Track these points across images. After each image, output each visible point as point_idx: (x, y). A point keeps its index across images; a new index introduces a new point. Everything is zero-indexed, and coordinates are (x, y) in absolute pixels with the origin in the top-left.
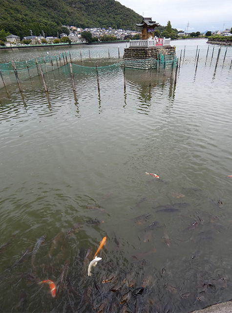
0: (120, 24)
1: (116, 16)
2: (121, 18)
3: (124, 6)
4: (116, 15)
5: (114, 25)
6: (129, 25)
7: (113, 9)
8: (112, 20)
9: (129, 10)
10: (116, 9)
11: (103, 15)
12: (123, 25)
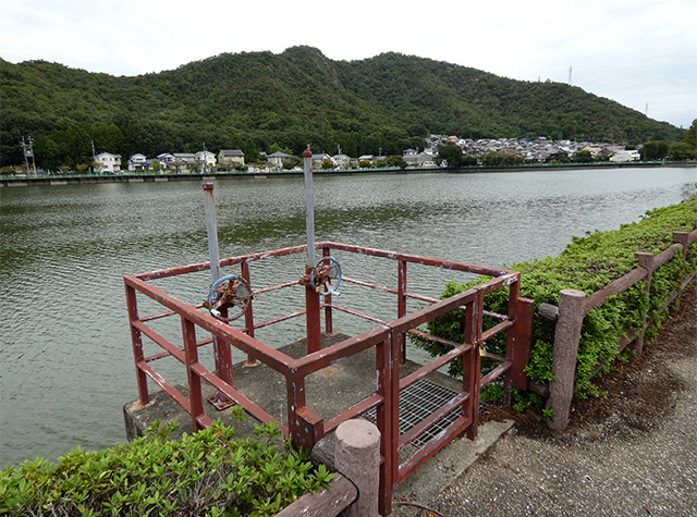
0: (570, 129)
1: (564, 115)
2: (576, 118)
3: (591, 95)
4: (566, 112)
5: (554, 132)
6: (595, 131)
7: (561, 101)
8: (551, 123)
9: (603, 101)
10: (569, 101)
11: (536, 113)
12: (579, 132)
